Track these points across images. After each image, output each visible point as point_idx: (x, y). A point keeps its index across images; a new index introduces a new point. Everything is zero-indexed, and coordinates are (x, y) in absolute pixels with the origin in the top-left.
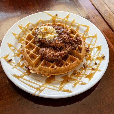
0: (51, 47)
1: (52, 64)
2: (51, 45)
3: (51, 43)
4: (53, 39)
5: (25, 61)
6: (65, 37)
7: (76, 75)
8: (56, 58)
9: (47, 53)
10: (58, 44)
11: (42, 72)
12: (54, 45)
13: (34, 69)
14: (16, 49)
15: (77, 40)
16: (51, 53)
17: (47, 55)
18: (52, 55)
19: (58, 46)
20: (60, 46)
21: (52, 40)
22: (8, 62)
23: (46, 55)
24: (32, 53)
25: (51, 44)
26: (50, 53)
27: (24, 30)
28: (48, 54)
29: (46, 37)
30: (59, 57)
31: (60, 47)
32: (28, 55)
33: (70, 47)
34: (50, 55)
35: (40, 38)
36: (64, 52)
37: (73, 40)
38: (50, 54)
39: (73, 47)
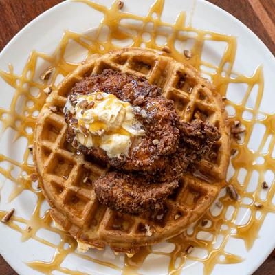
1: (138, 220)
4: (130, 149)
6: (166, 145)
7: (209, 224)
9: (116, 198)
10: (147, 166)
13: (85, 234)
14: (17, 165)
16: (130, 196)
17: (120, 205)
19: (147, 171)
20: (153, 171)
22: (4, 223)
23: (115, 203)
24: (72, 188)
25: (124, 166)
26: (127, 195)
27: (25, 86)
28: (123, 200)
29: (106, 147)
31: (154, 173)
32: (61, 201)
33: (185, 159)
34: (129, 204)
35: (87, 146)
38: (127, 199)
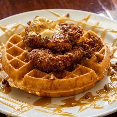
0: (48, 48)
1: (47, 75)
2: (49, 45)
3: (49, 41)
5: (4, 71)
7: (89, 99)
8: (55, 63)
9: (39, 55)
10: (60, 42)
11: (30, 87)
12: (54, 45)
13: (16, 82)
15: (93, 41)
16: (47, 56)
18: (48, 59)
20: (62, 46)
21: (51, 37)
23: (38, 57)
24: (17, 59)
25: (48, 43)
26: (45, 55)
28: (42, 56)
29: (41, 33)
30: (60, 62)
31: (63, 49)
32: (9, 62)
33: (82, 51)
34: (45, 59)
36: (69, 55)
37: (86, 42)
39: (87, 52)
